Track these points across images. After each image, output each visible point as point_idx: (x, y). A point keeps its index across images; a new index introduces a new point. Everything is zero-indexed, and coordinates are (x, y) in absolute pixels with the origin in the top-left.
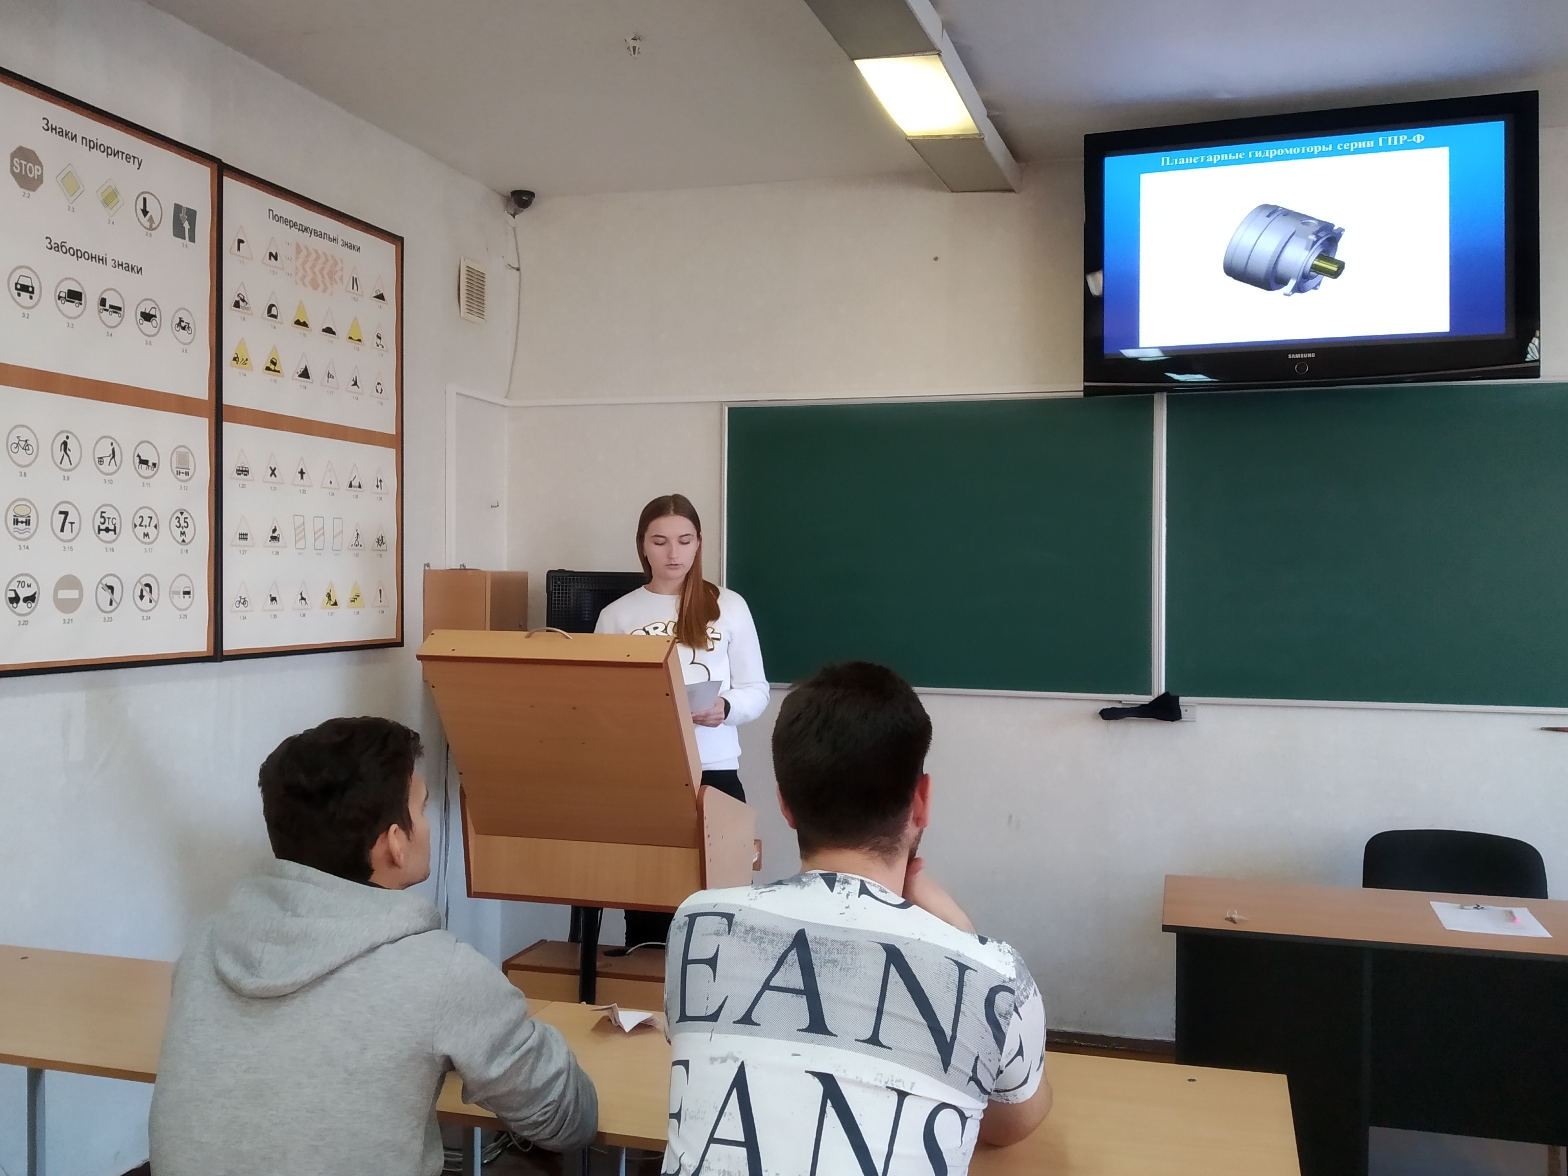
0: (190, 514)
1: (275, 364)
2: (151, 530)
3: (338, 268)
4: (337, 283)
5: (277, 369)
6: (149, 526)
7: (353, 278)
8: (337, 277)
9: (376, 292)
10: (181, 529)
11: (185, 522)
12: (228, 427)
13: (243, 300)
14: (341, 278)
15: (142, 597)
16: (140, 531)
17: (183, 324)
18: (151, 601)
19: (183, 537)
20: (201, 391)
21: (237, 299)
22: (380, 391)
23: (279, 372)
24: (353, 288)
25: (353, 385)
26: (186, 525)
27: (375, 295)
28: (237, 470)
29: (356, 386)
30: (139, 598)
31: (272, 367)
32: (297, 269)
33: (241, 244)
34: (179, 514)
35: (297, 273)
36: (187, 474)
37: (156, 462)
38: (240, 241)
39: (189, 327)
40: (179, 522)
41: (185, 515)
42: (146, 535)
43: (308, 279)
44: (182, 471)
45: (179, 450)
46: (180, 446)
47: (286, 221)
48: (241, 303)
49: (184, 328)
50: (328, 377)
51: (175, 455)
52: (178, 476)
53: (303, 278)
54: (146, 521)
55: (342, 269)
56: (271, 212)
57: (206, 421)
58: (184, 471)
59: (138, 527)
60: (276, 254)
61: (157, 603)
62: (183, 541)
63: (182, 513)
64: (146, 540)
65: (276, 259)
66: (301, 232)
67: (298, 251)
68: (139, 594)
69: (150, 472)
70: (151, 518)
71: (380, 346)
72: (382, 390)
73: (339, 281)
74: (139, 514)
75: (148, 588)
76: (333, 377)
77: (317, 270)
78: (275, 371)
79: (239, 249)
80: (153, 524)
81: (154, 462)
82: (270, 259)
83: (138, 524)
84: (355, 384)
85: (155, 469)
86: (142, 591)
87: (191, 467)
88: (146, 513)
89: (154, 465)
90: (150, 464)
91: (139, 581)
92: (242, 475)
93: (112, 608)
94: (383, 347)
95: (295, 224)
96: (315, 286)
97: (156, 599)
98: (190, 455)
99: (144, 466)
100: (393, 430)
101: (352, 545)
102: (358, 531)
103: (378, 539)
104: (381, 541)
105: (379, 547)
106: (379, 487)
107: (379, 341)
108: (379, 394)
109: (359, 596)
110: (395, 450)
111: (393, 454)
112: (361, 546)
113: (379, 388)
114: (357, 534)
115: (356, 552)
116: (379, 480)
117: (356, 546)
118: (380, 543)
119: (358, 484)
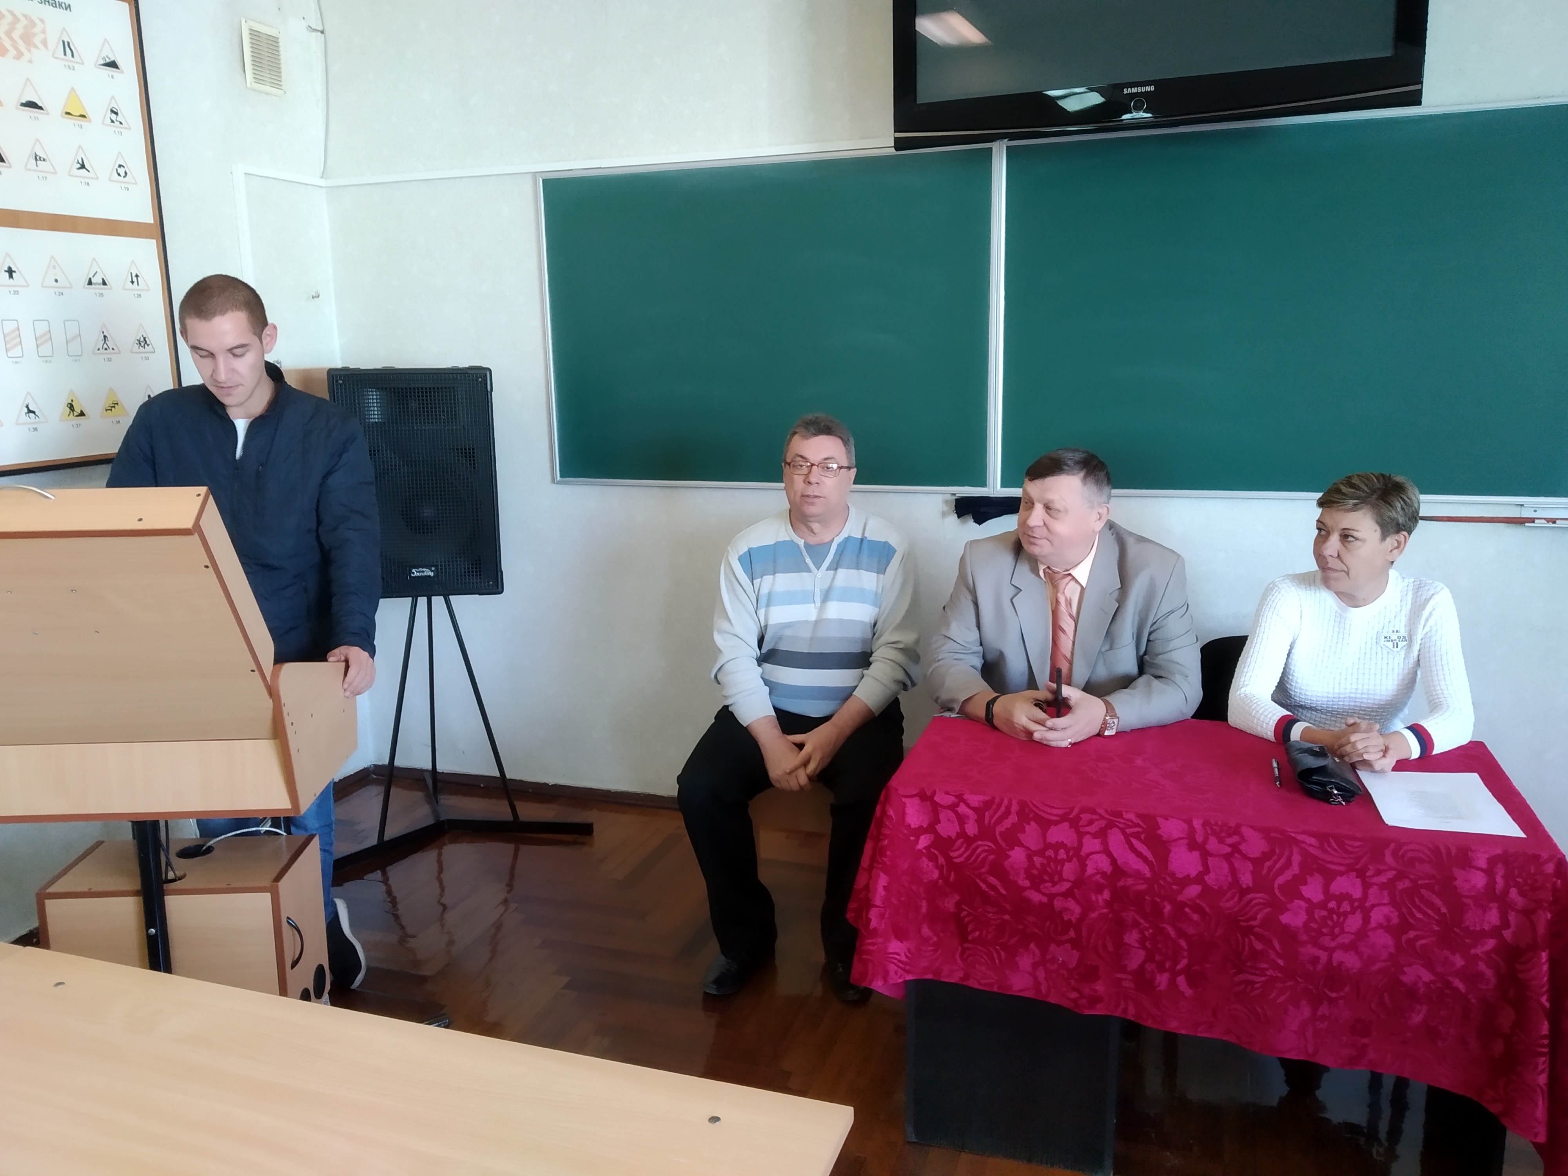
3: (36, 30)
4: (35, 46)
7: (65, 42)
8: (37, 41)
9: (103, 58)
14: (43, 42)
22: (123, 174)
24: (64, 54)
25: (79, 169)
27: (102, 62)
29: (83, 170)
50: (37, 162)
55: (42, 32)
71: (118, 123)
72: (126, 173)
73: (38, 48)
76: (44, 160)
77: (1, 32)
84: (82, 167)
94: (121, 123)
100: (147, 216)
101: (99, 349)
102: (105, 334)
103: (139, 341)
104: (143, 342)
105: (142, 349)
106: (136, 283)
107: (114, 117)
108: (121, 179)
109: (117, 404)
110: (154, 241)
111: (151, 246)
112: (113, 349)
113: (121, 171)
114: (105, 337)
115: (106, 357)
116: (134, 275)
117: (106, 349)
118: (142, 344)
119: (101, 281)
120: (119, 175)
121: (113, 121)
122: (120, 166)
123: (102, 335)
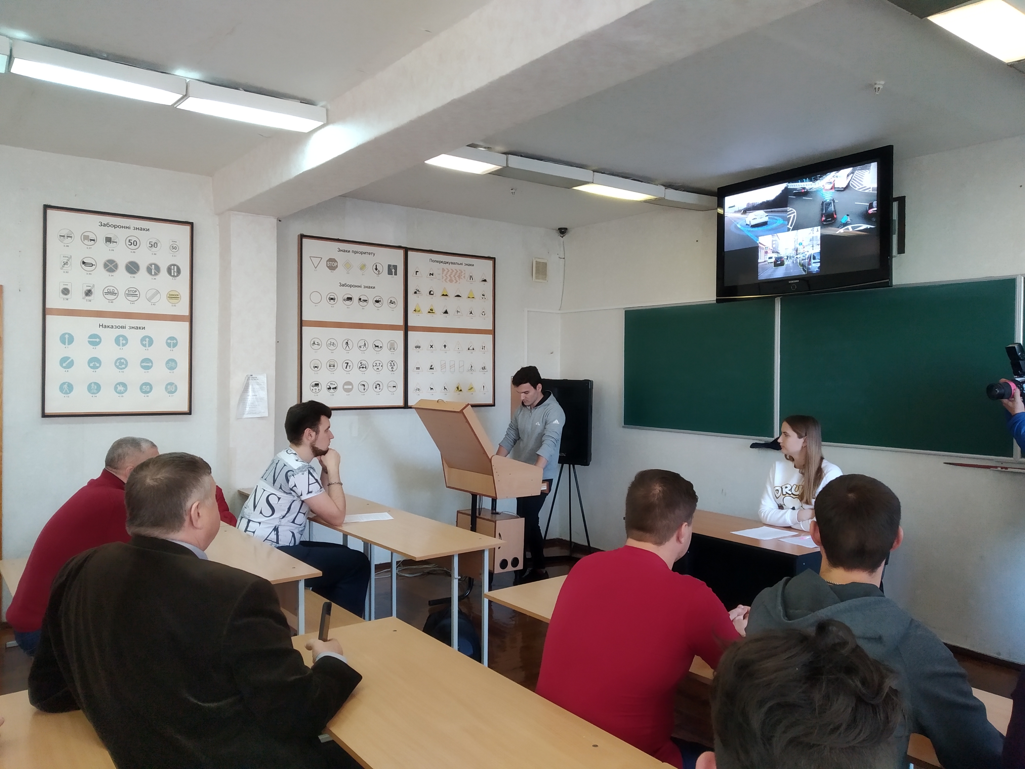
0: (395, 361)
1: (432, 310)
2: (380, 368)
3: (462, 274)
4: (461, 278)
5: (433, 312)
6: (379, 366)
7: (470, 276)
8: (462, 277)
9: (482, 279)
10: (392, 366)
11: (393, 364)
12: (410, 333)
13: (418, 291)
14: (464, 277)
15: (376, 388)
16: (375, 368)
17: (392, 302)
18: (380, 389)
19: (392, 369)
20: (401, 322)
21: (415, 291)
22: (484, 314)
23: (434, 313)
24: (470, 279)
25: (470, 314)
26: (394, 365)
27: (481, 280)
28: (415, 347)
29: (471, 314)
30: (375, 388)
31: (431, 311)
32: (443, 277)
33: (417, 273)
34: (391, 362)
35: (442, 279)
36: (394, 349)
37: (382, 346)
38: (417, 272)
39: (394, 303)
40: (391, 364)
41: (394, 362)
42: (378, 369)
43: (448, 279)
44: (392, 348)
45: (391, 342)
46: (391, 341)
47: (437, 262)
48: (417, 292)
49: (392, 303)
50: (457, 312)
51: (389, 343)
52: (390, 350)
53: (445, 280)
54: (378, 364)
55: (465, 274)
56: (431, 260)
57: (402, 331)
58: (393, 348)
59: (375, 367)
60: (433, 273)
61: (382, 390)
62: (392, 370)
63: (392, 362)
64: (378, 370)
65: (433, 275)
66: (445, 264)
67: (443, 270)
68: (375, 387)
69: (379, 349)
70: (380, 363)
71: (484, 299)
72: (485, 314)
73: (463, 278)
74: (375, 362)
75: (378, 385)
76: (460, 312)
77: (452, 276)
78: (432, 313)
79: (416, 274)
80: (381, 365)
81: (381, 346)
82: (430, 275)
83: (375, 365)
84: (471, 313)
85: (381, 348)
86: (376, 386)
87: (396, 347)
88: (378, 362)
89: (381, 347)
90: (379, 347)
91: (375, 383)
92: (418, 348)
93: (365, 391)
94: (485, 298)
95: (442, 262)
96: (451, 281)
97: (382, 388)
98: (395, 343)
99: (377, 348)
100: (491, 328)
101: (469, 370)
102: (472, 365)
103: (483, 368)
104: (484, 368)
105: (483, 370)
106: (484, 349)
107: (483, 297)
108: (483, 316)
109: (473, 388)
110: (491, 335)
111: (491, 336)
112: (474, 370)
113: (483, 314)
114: (472, 366)
115: (471, 372)
116: (483, 346)
117: (471, 370)
118: (484, 369)
119: (472, 349)
120: (482, 315)
121: (482, 298)
122: (483, 312)
123: (471, 366)
